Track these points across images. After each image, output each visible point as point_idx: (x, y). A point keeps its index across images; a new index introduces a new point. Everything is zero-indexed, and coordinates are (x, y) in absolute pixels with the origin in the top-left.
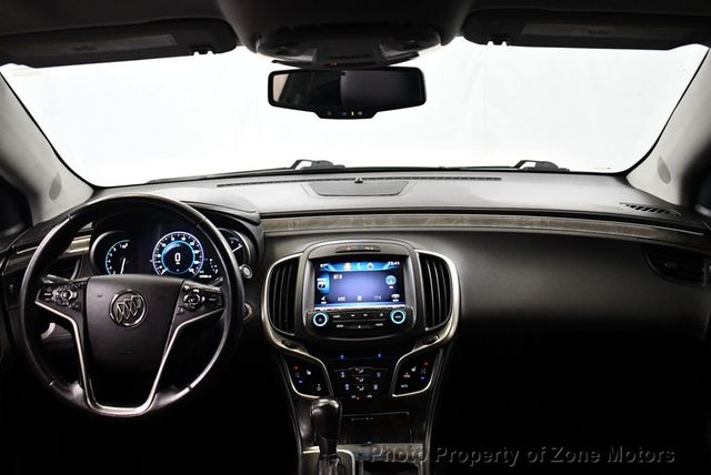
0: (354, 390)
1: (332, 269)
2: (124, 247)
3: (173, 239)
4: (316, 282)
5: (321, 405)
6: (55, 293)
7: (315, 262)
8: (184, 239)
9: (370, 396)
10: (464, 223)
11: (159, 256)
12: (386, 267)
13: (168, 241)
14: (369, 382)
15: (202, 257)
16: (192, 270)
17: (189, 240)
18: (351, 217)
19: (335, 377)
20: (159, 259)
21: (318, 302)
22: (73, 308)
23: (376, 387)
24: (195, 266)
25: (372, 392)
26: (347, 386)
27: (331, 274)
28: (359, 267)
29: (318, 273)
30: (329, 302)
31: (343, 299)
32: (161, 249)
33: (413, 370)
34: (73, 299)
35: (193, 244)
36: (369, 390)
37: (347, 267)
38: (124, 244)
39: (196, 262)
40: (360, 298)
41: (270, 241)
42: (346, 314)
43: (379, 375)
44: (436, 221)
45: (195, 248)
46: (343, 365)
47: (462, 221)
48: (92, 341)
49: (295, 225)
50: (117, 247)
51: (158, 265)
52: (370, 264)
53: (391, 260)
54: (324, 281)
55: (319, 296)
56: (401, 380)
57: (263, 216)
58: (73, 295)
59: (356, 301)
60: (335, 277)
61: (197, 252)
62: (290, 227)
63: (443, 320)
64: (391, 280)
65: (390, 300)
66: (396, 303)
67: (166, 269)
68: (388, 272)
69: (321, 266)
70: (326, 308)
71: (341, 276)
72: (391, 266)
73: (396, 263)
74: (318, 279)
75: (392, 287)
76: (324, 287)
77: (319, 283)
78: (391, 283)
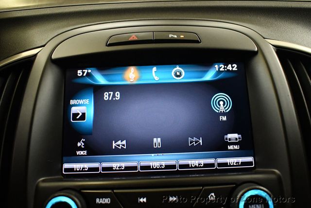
1: (100, 79)
4: (68, 107)
12: (210, 76)
21: (68, 151)
27: (98, 90)
28: (155, 75)
29: (72, 88)
31: (122, 143)
37: (132, 75)
40: (157, 141)
53: (219, 62)
55: (71, 139)
59: (149, 149)
60: (107, 96)
64: (222, 103)
65: (221, 146)
66: (234, 154)
68: (215, 86)
69: (80, 72)
70: (87, 166)
71: (118, 95)
72: (219, 72)
73: (229, 67)
74: (72, 102)
75: (224, 118)
76: (83, 117)
77: (74, 110)
78: (222, 109)
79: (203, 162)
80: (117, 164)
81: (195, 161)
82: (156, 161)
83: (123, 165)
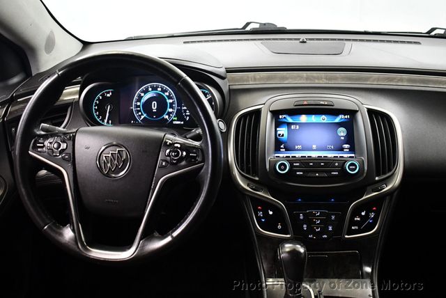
0: (311, 230)
1: (289, 120)
2: (108, 95)
3: (150, 89)
4: (276, 131)
5: (287, 250)
6: (47, 143)
7: (276, 114)
8: (159, 89)
9: (325, 236)
10: (404, 83)
11: (138, 104)
12: (338, 120)
13: (146, 91)
14: (325, 223)
15: (175, 105)
16: (167, 117)
17: (164, 91)
18: (304, 74)
19: (295, 218)
20: (139, 106)
21: (277, 149)
22: (63, 158)
23: (330, 228)
24: (169, 114)
25: (327, 232)
26: (305, 226)
27: (289, 124)
28: (314, 119)
29: (278, 124)
30: (287, 149)
31: (299, 147)
32: (140, 98)
33: (363, 214)
34: (63, 150)
35: (167, 94)
36: (324, 231)
37: (303, 118)
38: (108, 93)
39: (171, 110)
40: (314, 147)
41: (234, 92)
42: (305, 162)
43: (333, 217)
44: (378, 80)
45: (169, 97)
46: (301, 208)
47: (401, 80)
48: (81, 189)
49: (255, 79)
50: (103, 95)
51: (138, 111)
52: (323, 116)
53: (342, 114)
54: (283, 131)
55: (278, 144)
56: (352, 223)
57: (229, 71)
58: (64, 146)
59: (311, 149)
60: (293, 127)
61: (171, 101)
62: (251, 80)
63: (390, 170)
64: (342, 132)
65: (342, 149)
66: (347, 153)
67: (145, 115)
68: (340, 125)
69: (281, 117)
70: (285, 155)
71: (298, 127)
72: (342, 119)
73: (346, 117)
74: (278, 129)
75: (343, 138)
76: (283, 135)
77: (279, 133)
78: (342, 134)
79: (333, 155)
80: (298, 155)
81: (330, 155)
82: (314, 154)
83: (300, 155)
